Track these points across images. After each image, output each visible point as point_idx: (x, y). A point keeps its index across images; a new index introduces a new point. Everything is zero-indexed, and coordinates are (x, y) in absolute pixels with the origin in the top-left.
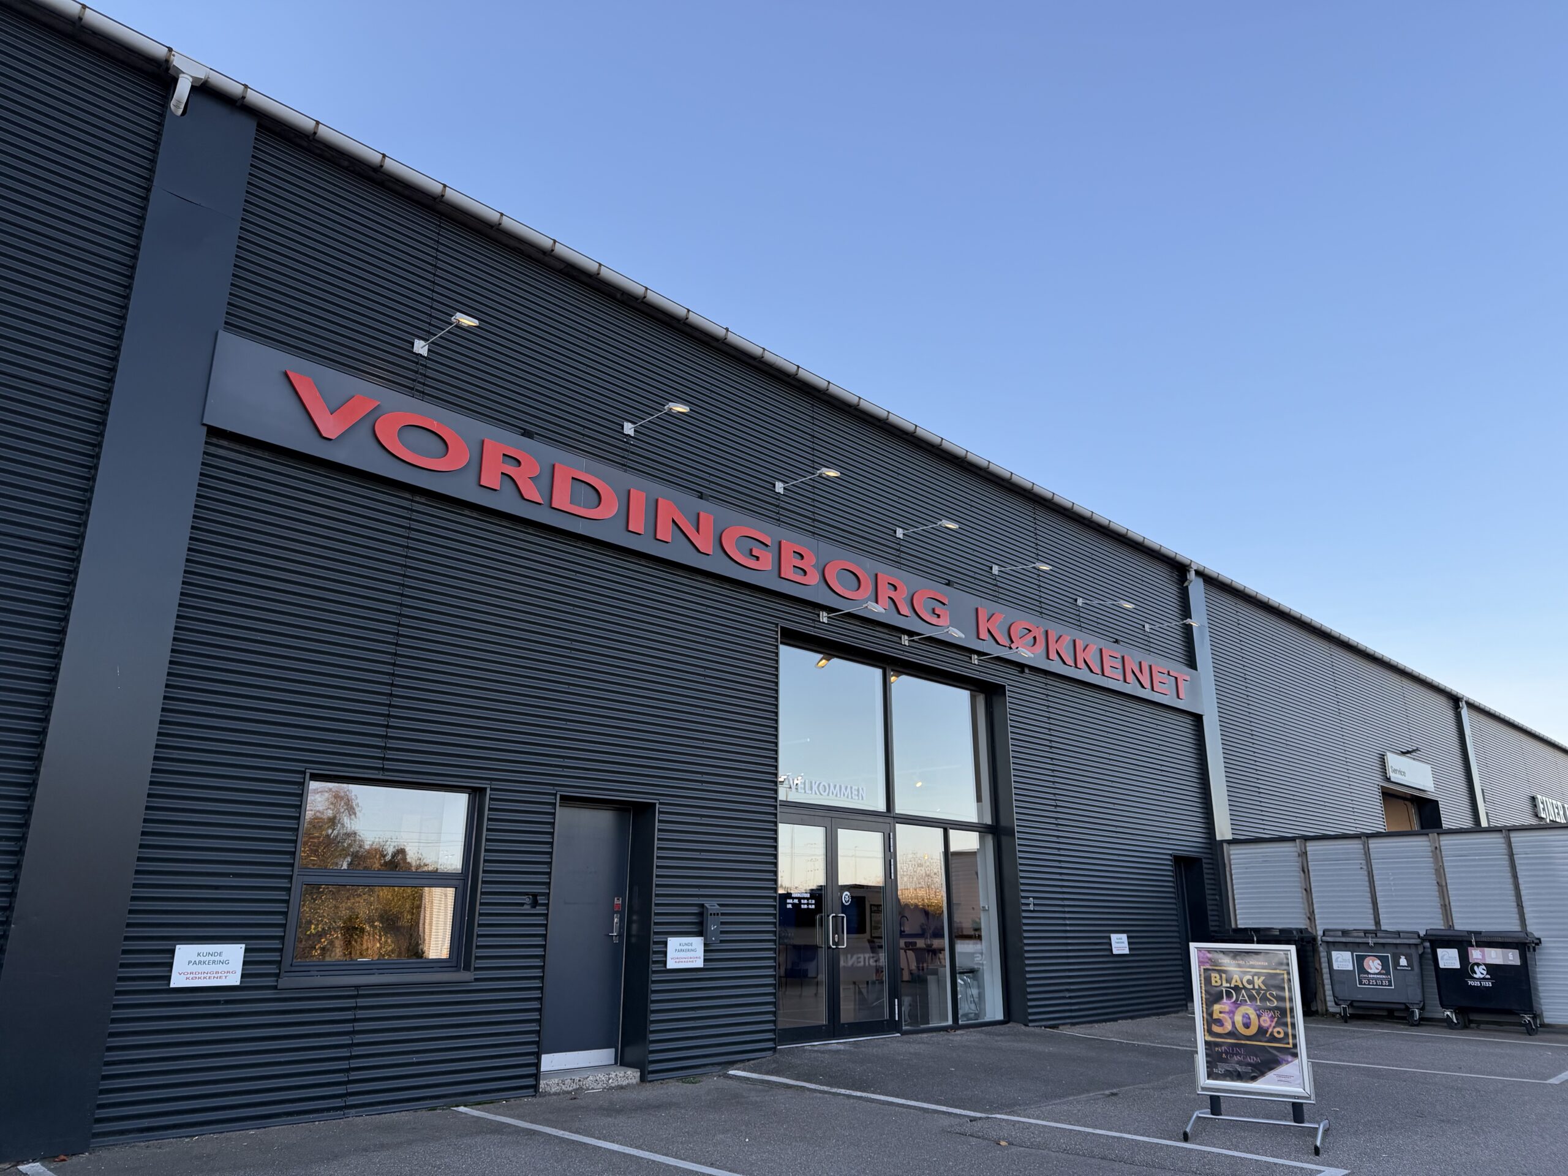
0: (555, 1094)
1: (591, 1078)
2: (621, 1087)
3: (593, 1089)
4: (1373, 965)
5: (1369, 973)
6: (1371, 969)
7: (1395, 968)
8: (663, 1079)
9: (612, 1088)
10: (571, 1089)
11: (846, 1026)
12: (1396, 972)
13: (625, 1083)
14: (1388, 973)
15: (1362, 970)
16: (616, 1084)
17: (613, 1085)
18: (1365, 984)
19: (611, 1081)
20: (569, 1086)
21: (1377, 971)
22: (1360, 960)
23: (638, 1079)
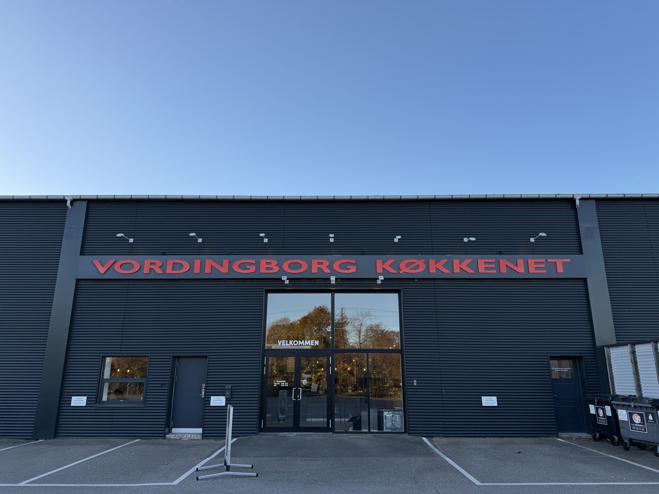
0: (173, 439)
1: (185, 436)
2: (195, 440)
3: (185, 439)
4: (637, 419)
5: (635, 423)
6: (636, 421)
7: (647, 422)
8: (209, 439)
9: (192, 440)
10: (178, 438)
11: (302, 428)
12: (648, 423)
13: (197, 439)
14: (644, 424)
15: (632, 421)
16: (194, 438)
17: (192, 439)
18: (634, 430)
19: (192, 437)
20: (177, 437)
21: (639, 422)
22: (630, 415)
23: (201, 438)
